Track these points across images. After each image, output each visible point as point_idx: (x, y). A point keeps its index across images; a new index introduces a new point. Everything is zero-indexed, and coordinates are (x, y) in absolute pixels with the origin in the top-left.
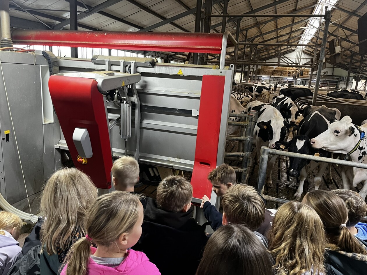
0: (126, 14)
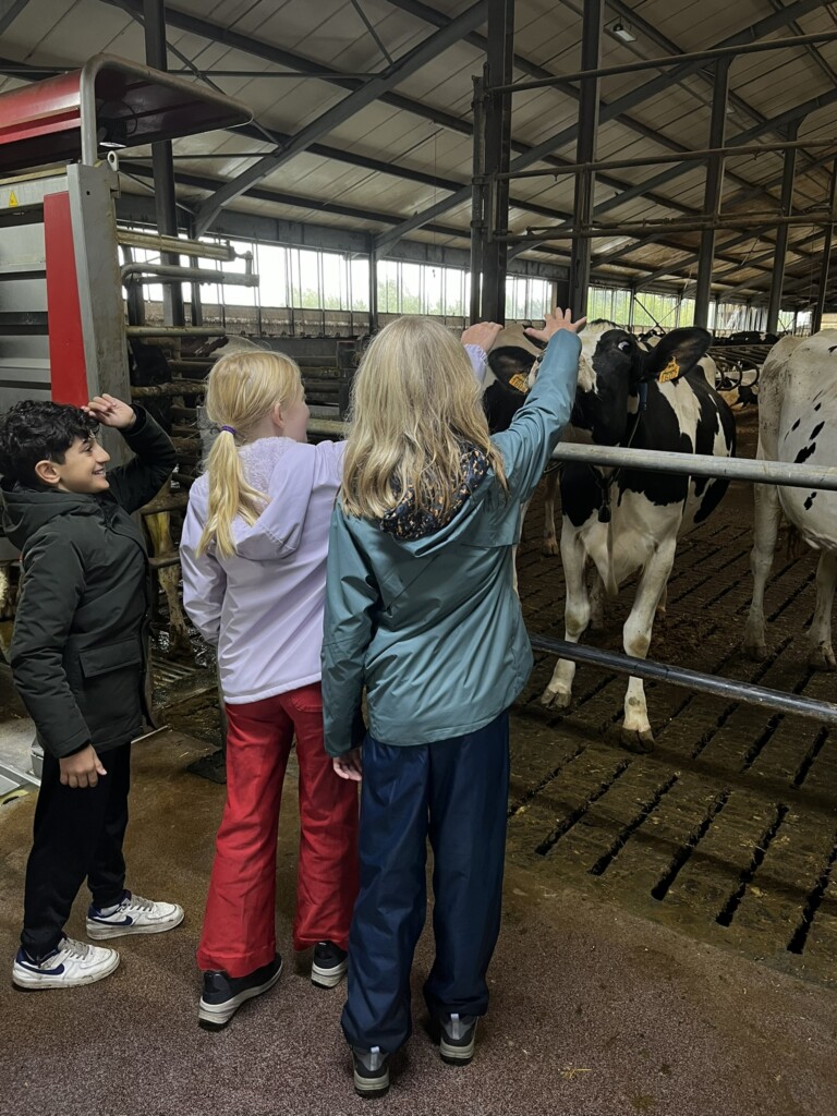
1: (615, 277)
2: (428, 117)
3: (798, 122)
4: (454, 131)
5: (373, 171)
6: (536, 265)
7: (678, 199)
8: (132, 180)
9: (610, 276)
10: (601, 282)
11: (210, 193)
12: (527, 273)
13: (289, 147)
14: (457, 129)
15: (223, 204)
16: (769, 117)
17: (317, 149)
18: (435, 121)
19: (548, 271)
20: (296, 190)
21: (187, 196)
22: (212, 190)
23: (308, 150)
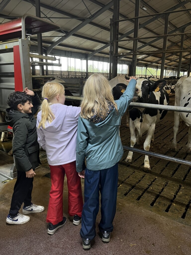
0: (93, 35)
1: (142, 64)
2: (100, 27)
3: (184, 28)
4: (106, 31)
5: (87, 40)
6: (124, 61)
7: (157, 46)
8: (33, 42)
9: (141, 64)
10: (139, 65)
11: (50, 45)
12: (122, 63)
13: (68, 35)
14: (106, 30)
15: (53, 48)
16: (178, 27)
17: (75, 35)
18: (101, 28)
19: (127, 62)
20: (70, 44)
21: (45, 46)
22: (51, 44)
23: (72, 35)
